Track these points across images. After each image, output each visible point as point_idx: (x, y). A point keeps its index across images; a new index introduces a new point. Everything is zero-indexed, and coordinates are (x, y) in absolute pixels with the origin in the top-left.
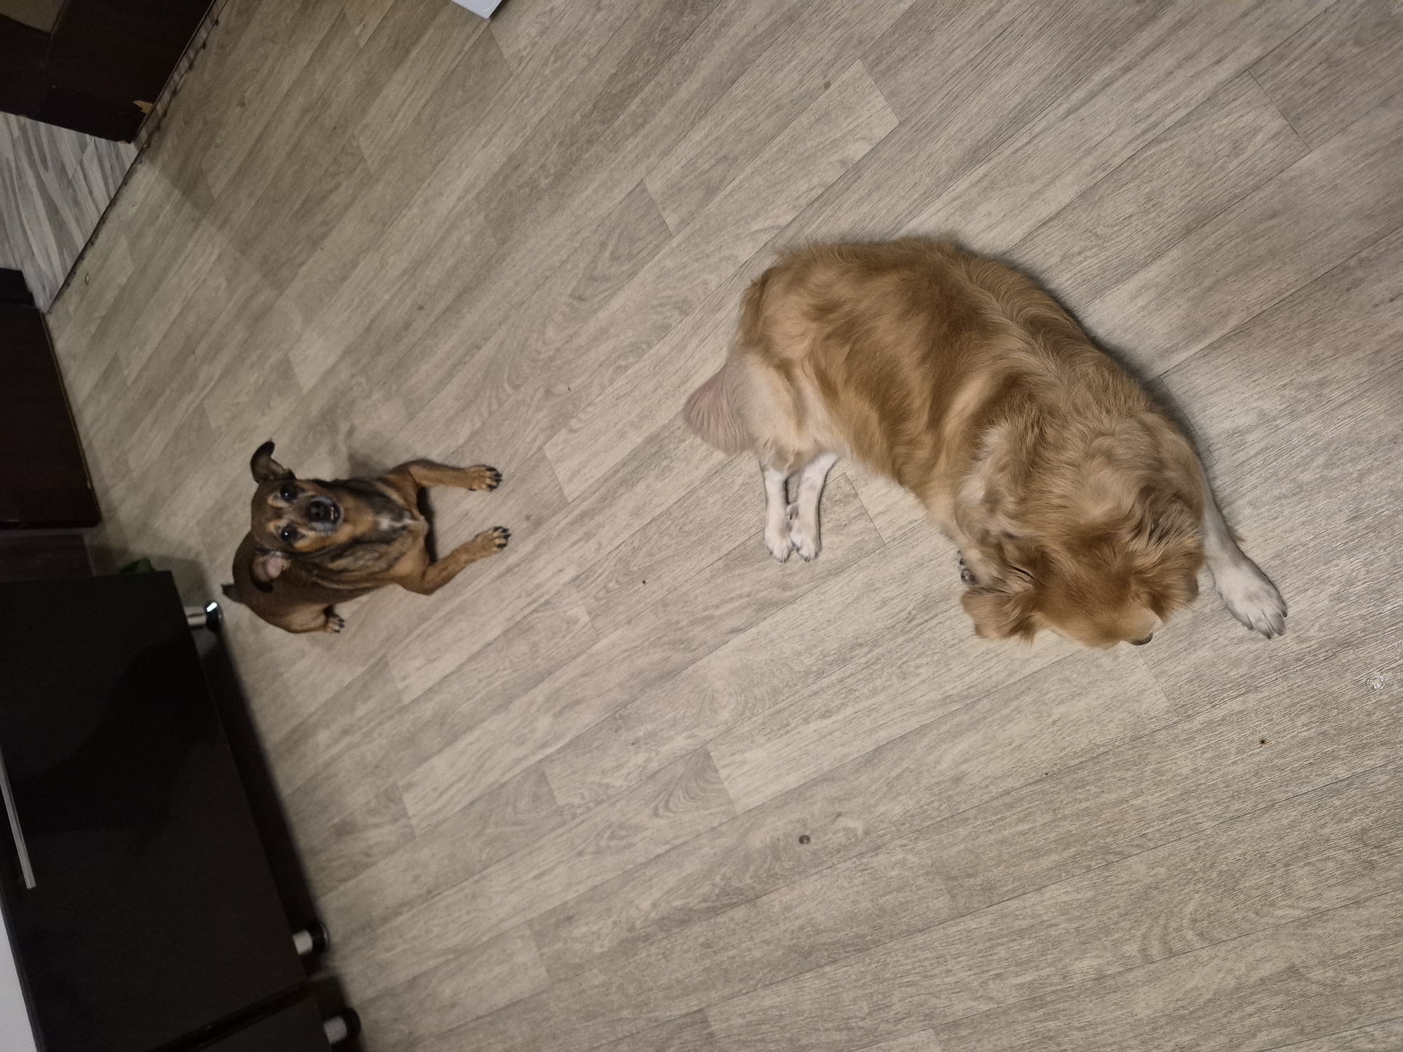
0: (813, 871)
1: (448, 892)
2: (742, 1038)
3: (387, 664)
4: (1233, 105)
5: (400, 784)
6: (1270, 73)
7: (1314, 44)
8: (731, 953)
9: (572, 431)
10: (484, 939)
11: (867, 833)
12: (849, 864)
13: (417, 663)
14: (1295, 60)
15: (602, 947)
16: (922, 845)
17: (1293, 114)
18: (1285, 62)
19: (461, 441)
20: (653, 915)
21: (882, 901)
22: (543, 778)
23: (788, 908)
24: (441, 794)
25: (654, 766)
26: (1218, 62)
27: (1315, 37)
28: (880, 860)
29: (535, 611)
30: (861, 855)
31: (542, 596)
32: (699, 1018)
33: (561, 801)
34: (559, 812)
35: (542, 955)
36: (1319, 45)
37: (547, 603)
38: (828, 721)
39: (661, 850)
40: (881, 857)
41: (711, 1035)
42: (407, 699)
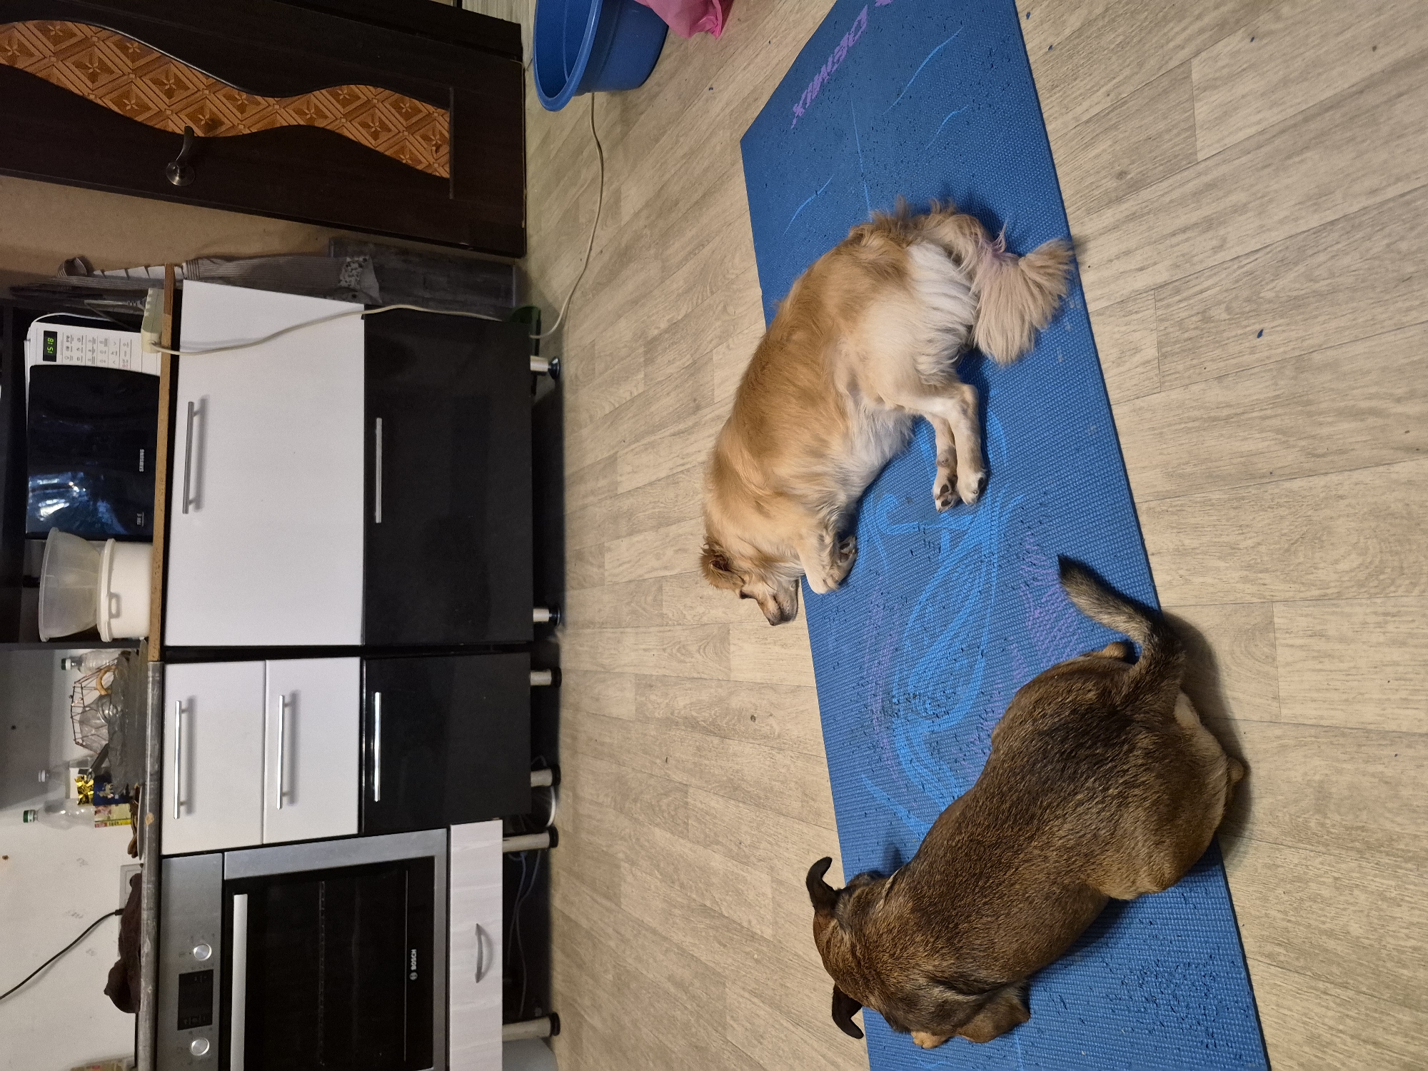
0: (751, 741)
1: (609, 630)
2: (698, 815)
3: (616, 459)
4: (1135, 317)
5: (606, 544)
6: (1166, 302)
7: (1202, 292)
8: (707, 762)
9: (728, 347)
10: (617, 670)
11: (779, 736)
12: (766, 749)
13: (629, 469)
14: (1185, 299)
15: (659, 714)
16: (799, 763)
17: (1164, 350)
18: (1178, 298)
19: (680, 318)
20: (682, 712)
21: (774, 783)
22: (660, 589)
23: (735, 755)
24: (620, 565)
25: (705, 619)
26: (1141, 269)
27: (1206, 284)
28: (779, 757)
29: (682, 472)
30: (772, 748)
31: (687, 463)
32: (684, 789)
33: (665, 611)
34: (662, 616)
35: (636, 699)
36: (1205, 295)
37: (688, 470)
38: (783, 651)
39: (695, 675)
40: (780, 756)
41: (687, 803)
42: (620, 490)
